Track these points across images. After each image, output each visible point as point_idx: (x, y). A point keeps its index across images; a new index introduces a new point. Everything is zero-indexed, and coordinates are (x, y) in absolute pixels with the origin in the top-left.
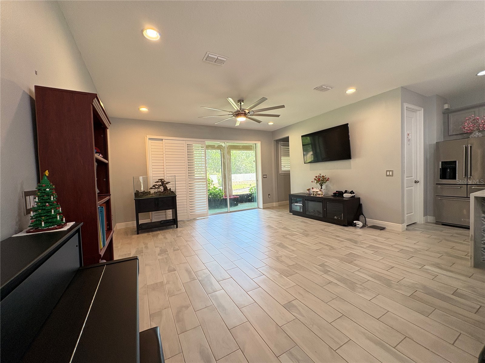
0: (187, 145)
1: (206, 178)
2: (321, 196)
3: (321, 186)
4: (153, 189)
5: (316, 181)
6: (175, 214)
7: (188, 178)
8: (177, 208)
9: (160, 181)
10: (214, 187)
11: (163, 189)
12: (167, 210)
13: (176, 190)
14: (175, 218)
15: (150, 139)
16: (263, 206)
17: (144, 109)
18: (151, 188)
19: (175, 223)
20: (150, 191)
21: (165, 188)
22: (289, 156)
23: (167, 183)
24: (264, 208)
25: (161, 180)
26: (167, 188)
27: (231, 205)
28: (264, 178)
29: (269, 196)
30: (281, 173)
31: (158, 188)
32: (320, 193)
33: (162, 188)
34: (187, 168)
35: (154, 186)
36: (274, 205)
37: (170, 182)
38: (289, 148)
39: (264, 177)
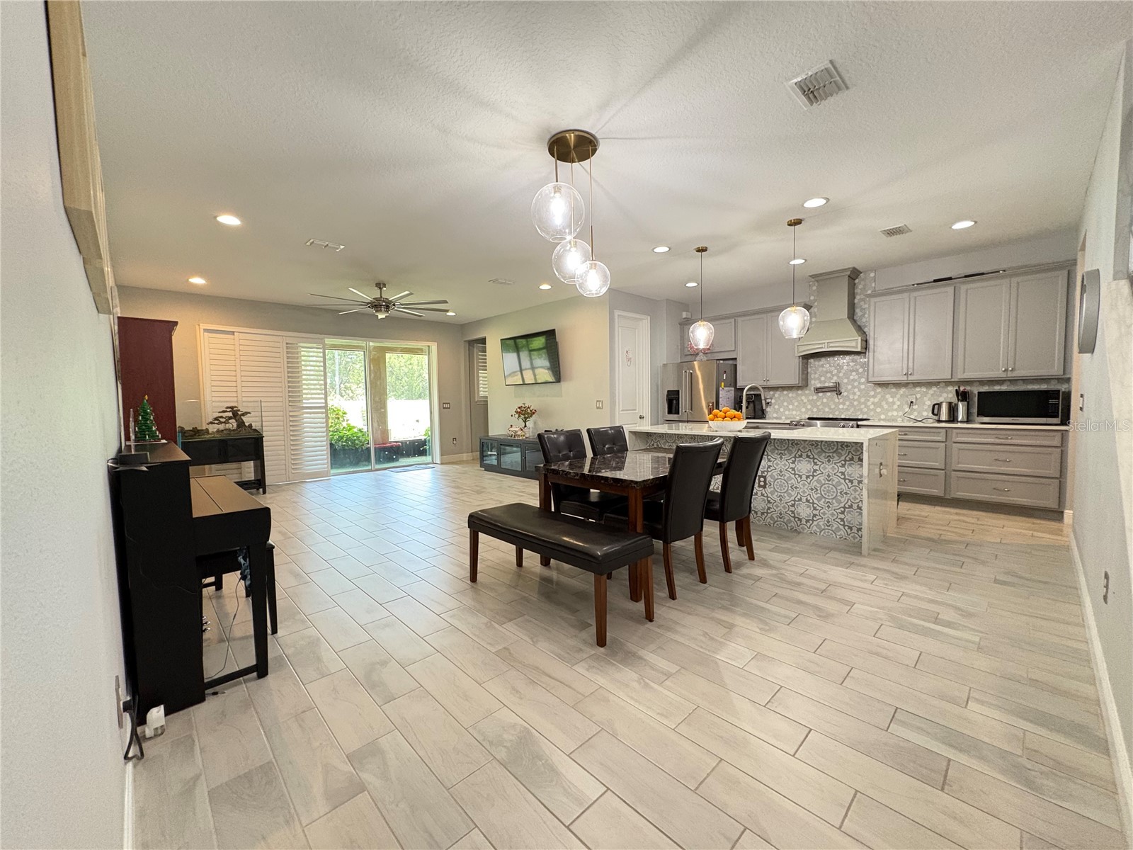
0: (287, 344)
1: (326, 407)
2: (521, 438)
3: (525, 422)
4: (214, 423)
5: (517, 416)
6: (261, 469)
7: (287, 406)
8: (265, 460)
9: (228, 410)
10: (348, 425)
11: (235, 425)
12: (242, 463)
13: (262, 426)
14: (259, 478)
15: (206, 330)
16: (441, 459)
17: (198, 281)
18: (211, 423)
19: (260, 485)
20: (207, 429)
21: (241, 424)
22: (486, 370)
23: (243, 415)
24: (442, 464)
25: (232, 408)
26: (244, 423)
27: (378, 461)
28: (444, 408)
29: (455, 442)
30: (478, 401)
31: (224, 422)
32: (519, 433)
33: (233, 424)
34: (287, 387)
35: (216, 419)
36: (465, 459)
37: (249, 413)
38: (486, 356)
39: (444, 406)
